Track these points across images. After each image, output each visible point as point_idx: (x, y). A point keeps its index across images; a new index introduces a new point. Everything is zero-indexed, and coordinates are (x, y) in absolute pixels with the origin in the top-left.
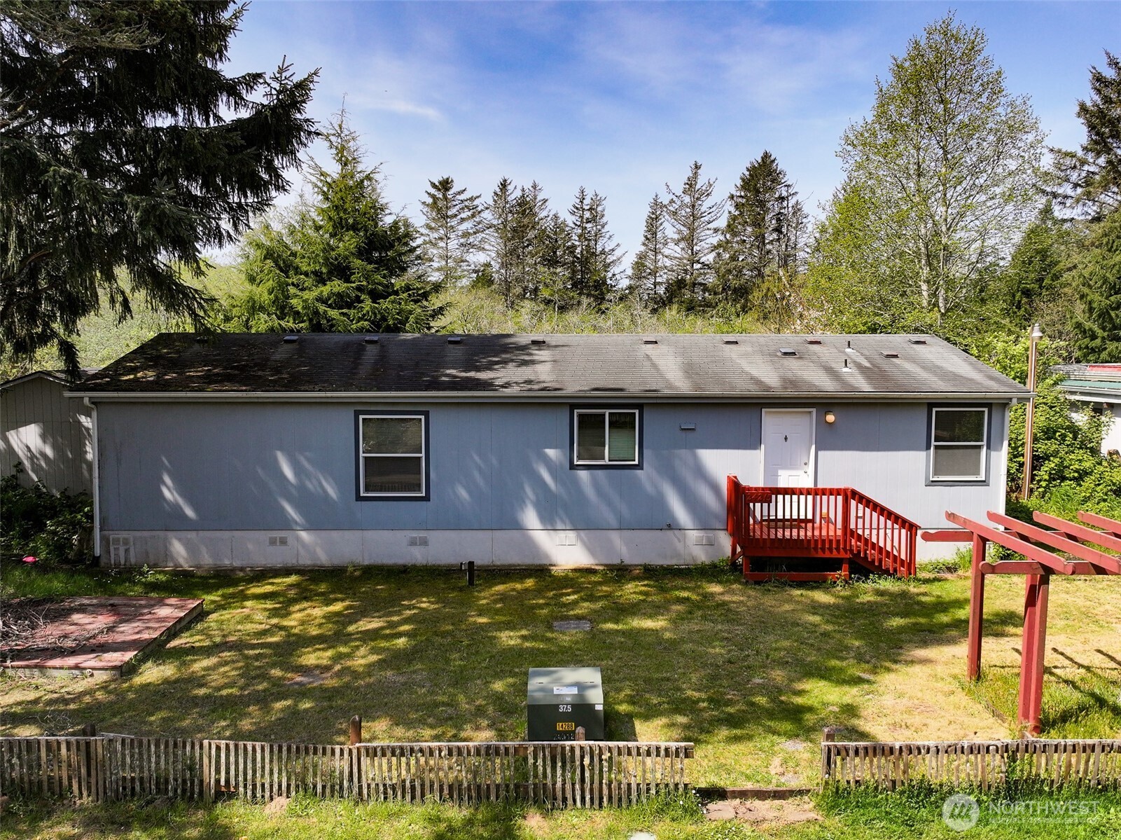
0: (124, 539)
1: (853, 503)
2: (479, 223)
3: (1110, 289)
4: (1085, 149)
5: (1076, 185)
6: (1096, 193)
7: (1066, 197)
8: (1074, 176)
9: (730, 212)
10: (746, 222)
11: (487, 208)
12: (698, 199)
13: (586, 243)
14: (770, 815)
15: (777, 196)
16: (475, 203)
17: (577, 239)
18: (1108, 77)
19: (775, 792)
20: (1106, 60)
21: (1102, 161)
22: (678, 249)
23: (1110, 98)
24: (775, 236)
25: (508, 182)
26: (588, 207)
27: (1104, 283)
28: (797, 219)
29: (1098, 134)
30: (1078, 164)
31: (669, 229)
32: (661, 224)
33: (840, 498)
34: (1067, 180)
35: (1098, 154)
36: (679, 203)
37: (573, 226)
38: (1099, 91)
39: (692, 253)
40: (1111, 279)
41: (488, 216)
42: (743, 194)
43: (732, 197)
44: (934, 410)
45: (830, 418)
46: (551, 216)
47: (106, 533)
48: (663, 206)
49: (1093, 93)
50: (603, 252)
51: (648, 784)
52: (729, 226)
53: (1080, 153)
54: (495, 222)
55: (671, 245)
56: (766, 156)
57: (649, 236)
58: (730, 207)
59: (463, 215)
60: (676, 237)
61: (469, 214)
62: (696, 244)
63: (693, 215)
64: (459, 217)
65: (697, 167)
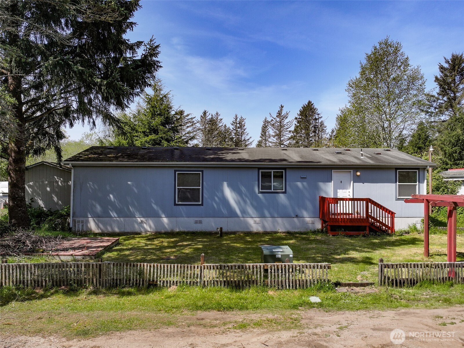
0: (82, 221)
1: (370, 204)
2: (195, 128)
3: (453, 145)
4: (438, 94)
5: (435, 108)
6: (444, 110)
7: (432, 113)
8: (435, 104)
9: (295, 124)
10: (302, 128)
11: (198, 122)
12: (282, 119)
13: (238, 137)
14: (361, 291)
15: (314, 118)
16: (193, 120)
17: (234, 135)
18: (445, 67)
19: (361, 284)
20: (444, 60)
21: (445, 98)
22: (274, 139)
23: (447, 75)
24: (313, 134)
25: (207, 112)
26: (238, 122)
27: (450, 143)
28: (322, 128)
29: (443, 88)
30: (436, 100)
31: (271, 131)
32: (268, 129)
33: (364, 202)
34: (432, 106)
35: (444, 96)
36: (275, 121)
37: (232, 129)
38: (442, 72)
39: (280, 141)
40: (453, 141)
41: (198, 125)
42: (300, 117)
43: (296, 118)
44: (398, 171)
45: (358, 174)
46: (224, 125)
47: (75, 218)
48: (268, 122)
49: (440, 73)
50: (244, 140)
51: (314, 280)
52: (295, 130)
53: (436, 96)
54: (201, 128)
55: (272, 138)
56: (309, 102)
57: (263, 134)
58: (295, 122)
59: (188, 125)
60: (274, 134)
61: (191, 124)
62: (282, 137)
63: (280, 126)
64: (186, 126)
65: (282, 107)
